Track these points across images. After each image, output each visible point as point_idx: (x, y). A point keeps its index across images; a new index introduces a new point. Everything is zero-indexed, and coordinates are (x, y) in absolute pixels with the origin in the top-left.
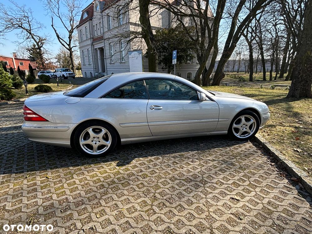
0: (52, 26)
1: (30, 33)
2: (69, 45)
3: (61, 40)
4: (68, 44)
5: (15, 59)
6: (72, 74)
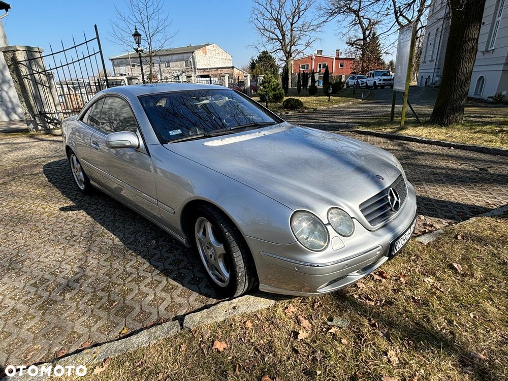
1: (358, 16)
5: (336, 59)
6: (390, 80)
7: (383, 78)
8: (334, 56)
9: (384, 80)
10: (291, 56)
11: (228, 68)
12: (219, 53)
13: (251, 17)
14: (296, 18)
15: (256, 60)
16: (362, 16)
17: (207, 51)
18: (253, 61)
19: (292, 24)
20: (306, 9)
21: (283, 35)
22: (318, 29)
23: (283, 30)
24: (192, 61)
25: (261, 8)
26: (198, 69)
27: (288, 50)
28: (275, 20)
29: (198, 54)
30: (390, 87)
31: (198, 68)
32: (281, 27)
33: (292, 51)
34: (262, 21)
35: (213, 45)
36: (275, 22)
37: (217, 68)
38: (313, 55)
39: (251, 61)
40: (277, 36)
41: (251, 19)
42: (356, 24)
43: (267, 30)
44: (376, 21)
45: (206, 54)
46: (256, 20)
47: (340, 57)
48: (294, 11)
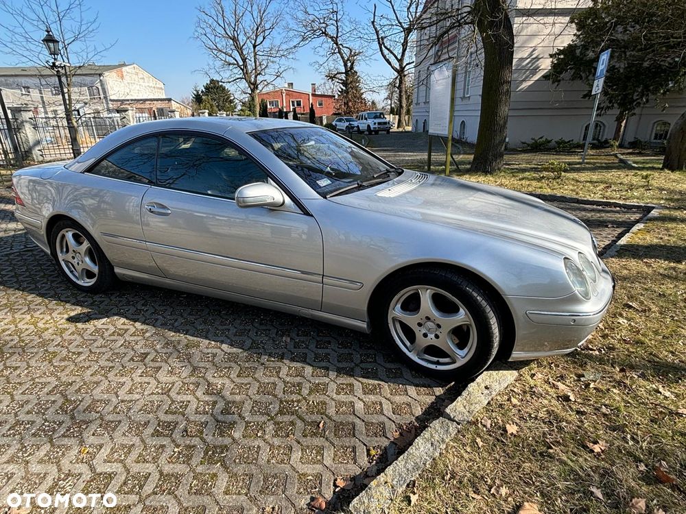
0: (373, 22)
1: (337, 44)
2: (400, 61)
3: (386, 52)
4: (399, 57)
5: (314, 95)
6: (385, 123)
7: (377, 121)
8: (310, 91)
9: (379, 124)
10: (257, 88)
11: (162, 100)
12: (143, 78)
13: (197, 31)
14: (260, 39)
15: (202, 92)
16: (341, 44)
17: (125, 74)
18: (198, 92)
19: (255, 46)
20: (272, 28)
21: (244, 60)
22: (291, 56)
23: (242, 52)
24: (100, 87)
25: (211, 21)
26: (111, 100)
27: (253, 80)
28: (231, 38)
29: (110, 79)
30: (385, 132)
31: (112, 98)
32: (240, 49)
33: (258, 82)
34: (212, 38)
35: (132, 66)
36: (231, 42)
37: (145, 100)
38: (284, 89)
39: (195, 92)
40: (236, 60)
41: (196, 34)
42: (334, 53)
43: (220, 51)
44: (357, 51)
45: (122, 77)
46: (204, 36)
47: (317, 93)
48: (255, 28)
